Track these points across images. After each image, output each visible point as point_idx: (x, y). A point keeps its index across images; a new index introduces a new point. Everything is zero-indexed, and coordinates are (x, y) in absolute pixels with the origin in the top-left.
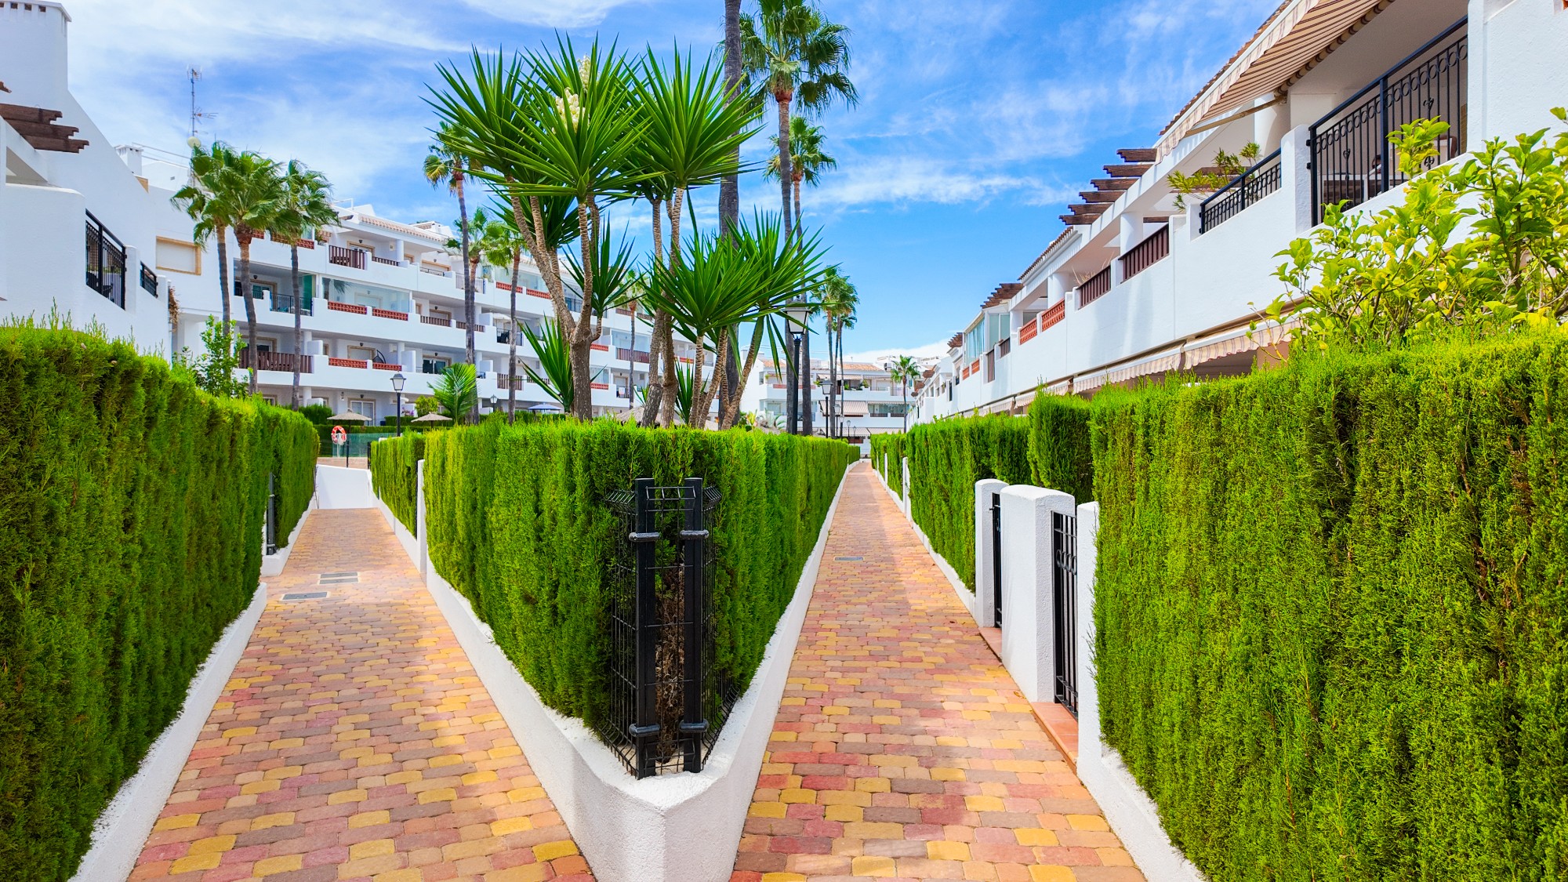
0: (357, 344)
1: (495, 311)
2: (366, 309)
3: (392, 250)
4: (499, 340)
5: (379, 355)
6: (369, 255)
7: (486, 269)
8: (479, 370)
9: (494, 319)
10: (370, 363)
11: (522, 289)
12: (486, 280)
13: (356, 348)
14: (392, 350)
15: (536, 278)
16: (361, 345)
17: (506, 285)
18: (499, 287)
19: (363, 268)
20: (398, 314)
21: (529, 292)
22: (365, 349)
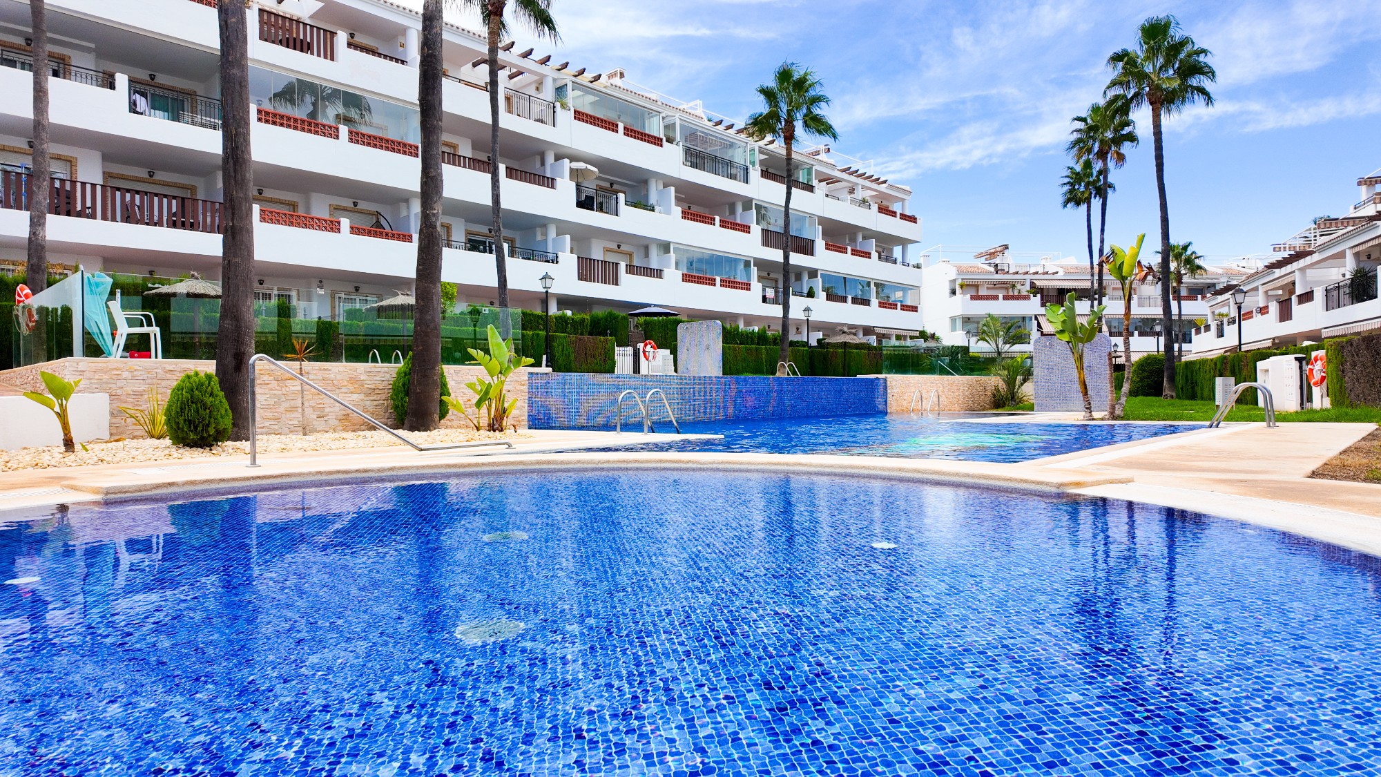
1: (573, 158)
2: (337, 129)
3: (401, 49)
4: (580, 204)
5: (383, 222)
6: (342, 38)
7: (560, 90)
8: (550, 250)
9: (571, 170)
10: (345, 223)
11: (617, 126)
12: (558, 105)
13: (345, 209)
14: (404, 213)
15: (644, 113)
16: (355, 204)
17: (591, 116)
18: (579, 119)
19: (332, 59)
20: (399, 143)
21: (629, 132)
22: (361, 212)
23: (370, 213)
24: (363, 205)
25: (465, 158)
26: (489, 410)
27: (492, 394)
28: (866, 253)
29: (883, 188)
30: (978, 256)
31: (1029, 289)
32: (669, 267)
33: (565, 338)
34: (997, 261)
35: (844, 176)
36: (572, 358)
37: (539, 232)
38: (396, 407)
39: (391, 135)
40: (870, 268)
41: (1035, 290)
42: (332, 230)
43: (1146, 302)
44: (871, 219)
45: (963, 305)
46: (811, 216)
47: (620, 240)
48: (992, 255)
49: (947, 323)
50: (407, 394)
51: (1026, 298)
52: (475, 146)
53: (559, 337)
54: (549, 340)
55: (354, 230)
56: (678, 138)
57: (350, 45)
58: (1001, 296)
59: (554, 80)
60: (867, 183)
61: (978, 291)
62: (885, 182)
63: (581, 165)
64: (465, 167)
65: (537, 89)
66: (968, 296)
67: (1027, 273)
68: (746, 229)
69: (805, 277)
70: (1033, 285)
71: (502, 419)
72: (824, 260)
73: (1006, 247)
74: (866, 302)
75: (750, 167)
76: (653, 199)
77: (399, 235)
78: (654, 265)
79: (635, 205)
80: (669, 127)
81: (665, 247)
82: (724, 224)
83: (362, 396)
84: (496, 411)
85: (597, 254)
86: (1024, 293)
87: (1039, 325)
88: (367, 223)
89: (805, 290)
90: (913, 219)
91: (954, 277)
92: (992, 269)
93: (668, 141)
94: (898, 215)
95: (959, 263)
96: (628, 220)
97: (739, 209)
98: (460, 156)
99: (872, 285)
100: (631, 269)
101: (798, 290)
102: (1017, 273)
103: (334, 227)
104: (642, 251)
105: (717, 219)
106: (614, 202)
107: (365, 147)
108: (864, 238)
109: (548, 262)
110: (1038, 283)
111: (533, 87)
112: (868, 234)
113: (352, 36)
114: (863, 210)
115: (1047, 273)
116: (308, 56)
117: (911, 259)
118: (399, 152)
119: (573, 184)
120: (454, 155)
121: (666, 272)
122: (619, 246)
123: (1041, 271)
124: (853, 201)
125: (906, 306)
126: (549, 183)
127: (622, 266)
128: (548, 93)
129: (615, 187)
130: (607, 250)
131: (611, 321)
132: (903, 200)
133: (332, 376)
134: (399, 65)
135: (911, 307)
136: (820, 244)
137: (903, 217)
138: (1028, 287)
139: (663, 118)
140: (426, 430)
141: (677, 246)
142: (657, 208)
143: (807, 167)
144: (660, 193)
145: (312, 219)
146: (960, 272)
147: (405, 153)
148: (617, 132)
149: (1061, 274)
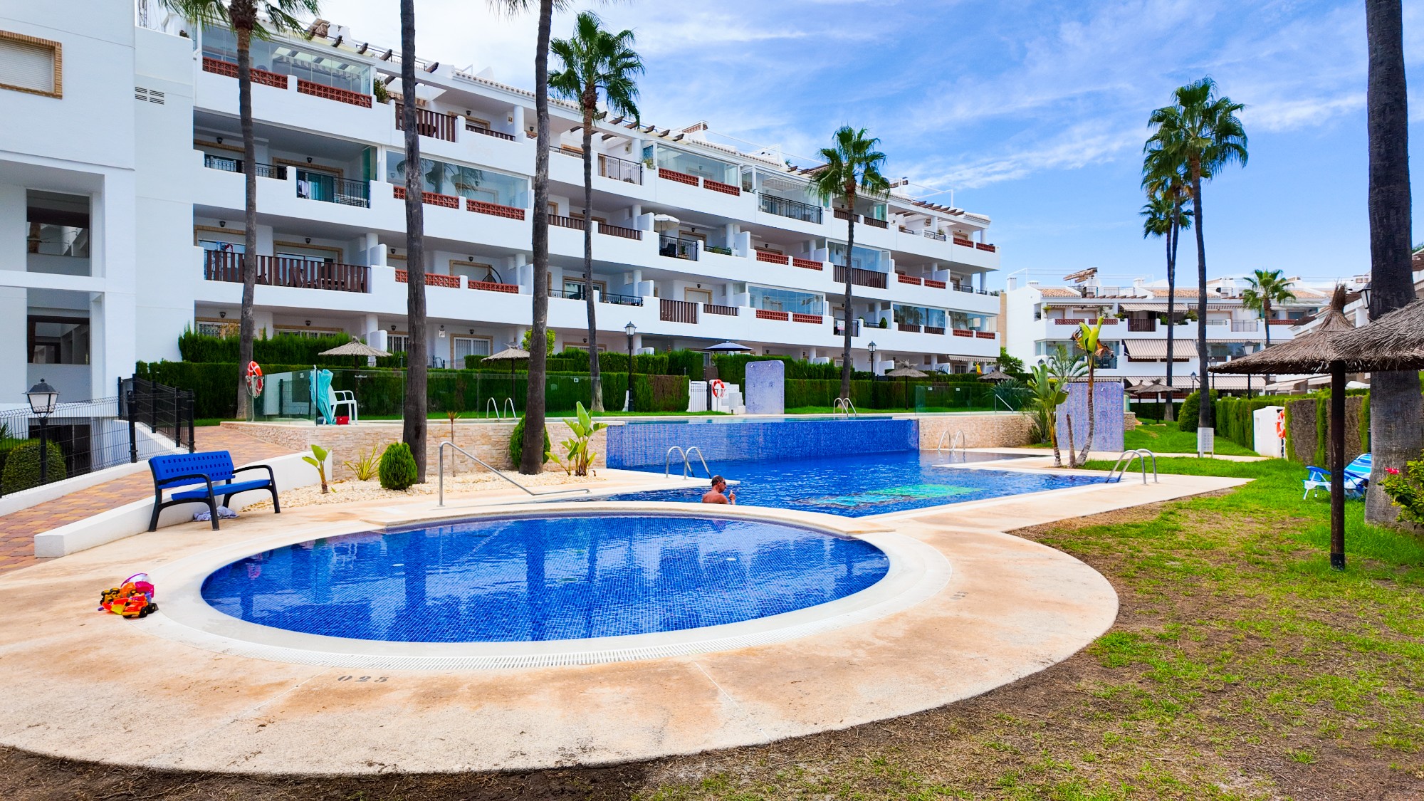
0: (465, 259)
1: (657, 211)
2: (458, 200)
3: (511, 123)
4: (664, 252)
5: (494, 274)
6: (461, 122)
7: (647, 151)
8: (636, 294)
9: (656, 222)
10: (464, 280)
11: (697, 179)
12: (644, 165)
13: (462, 264)
14: (511, 266)
15: (722, 166)
16: (471, 259)
17: (674, 173)
18: (663, 177)
19: (454, 141)
20: (509, 209)
21: (709, 185)
22: (476, 265)
23: (482, 266)
24: (477, 260)
25: (563, 218)
26: (577, 461)
27: (579, 449)
28: (940, 283)
29: (960, 218)
30: (1068, 278)
31: (1116, 313)
32: (744, 305)
33: (645, 377)
34: (1086, 284)
35: (920, 209)
36: (651, 395)
37: (626, 276)
38: (513, 455)
39: (502, 202)
40: (947, 298)
41: (1123, 314)
42: (453, 286)
43: (1241, 326)
44: (948, 251)
45: (1048, 329)
46: (884, 250)
47: (699, 283)
48: (1082, 277)
49: (1032, 346)
50: (521, 445)
51: (1113, 322)
52: (573, 203)
53: (641, 377)
54: (631, 380)
55: (472, 285)
56: (754, 186)
57: (468, 127)
58: (1087, 320)
59: (642, 141)
60: (944, 215)
61: (1064, 315)
62: (962, 213)
63: (664, 217)
64: (563, 226)
65: (627, 149)
66: (1053, 321)
67: (1115, 297)
68: (819, 266)
69: (879, 309)
70: (1121, 309)
71: (585, 467)
72: (898, 292)
73: (1095, 270)
74: (940, 331)
75: (824, 208)
76: (730, 243)
77: (507, 287)
78: (731, 304)
79: (713, 250)
80: (747, 176)
81: (741, 286)
82: (798, 263)
83: (490, 447)
84: (582, 461)
85: (679, 296)
86: (1111, 317)
87: (1126, 350)
88: (480, 276)
89: (878, 321)
90: (991, 248)
91: (1039, 302)
92: (1079, 294)
93: (744, 190)
94: (975, 245)
95: (1044, 286)
96: (708, 264)
97: (813, 247)
98: (559, 217)
99: (947, 314)
100: (708, 309)
101: (870, 321)
102: (1104, 297)
103: (454, 283)
104: (720, 289)
105: (791, 258)
106: (694, 248)
107: (480, 214)
108: (941, 268)
109: (633, 304)
110: (1126, 308)
111: (624, 148)
112: (943, 265)
113: (468, 113)
114: (939, 243)
115: (1135, 297)
116: (434, 139)
117: (989, 288)
118: (508, 216)
119: (657, 235)
120: (554, 216)
121: (742, 309)
122: (699, 286)
123: (1131, 294)
124: (927, 234)
125: (982, 333)
126: (635, 235)
127: (701, 306)
128: (636, 155)
129: (697, 231)
130: (688, 290)
131: (687, 359)
132: (982, 229)
133: (471, 433)
134: (509, 141)
135: (987, 334)
136: (893, 277)
137: (981, 246)
138: (1115, 310)
139: (741, 168)
140: (534, 473)
141: (751, 285)
142: (734, 251)
143: (882, 203)
144: (737, 237)
145: (437, 277)
146: (1044, 297)
147: (513, 217)
148: (697, 185)
149: (1150, 297)
